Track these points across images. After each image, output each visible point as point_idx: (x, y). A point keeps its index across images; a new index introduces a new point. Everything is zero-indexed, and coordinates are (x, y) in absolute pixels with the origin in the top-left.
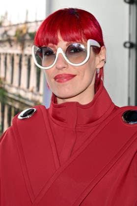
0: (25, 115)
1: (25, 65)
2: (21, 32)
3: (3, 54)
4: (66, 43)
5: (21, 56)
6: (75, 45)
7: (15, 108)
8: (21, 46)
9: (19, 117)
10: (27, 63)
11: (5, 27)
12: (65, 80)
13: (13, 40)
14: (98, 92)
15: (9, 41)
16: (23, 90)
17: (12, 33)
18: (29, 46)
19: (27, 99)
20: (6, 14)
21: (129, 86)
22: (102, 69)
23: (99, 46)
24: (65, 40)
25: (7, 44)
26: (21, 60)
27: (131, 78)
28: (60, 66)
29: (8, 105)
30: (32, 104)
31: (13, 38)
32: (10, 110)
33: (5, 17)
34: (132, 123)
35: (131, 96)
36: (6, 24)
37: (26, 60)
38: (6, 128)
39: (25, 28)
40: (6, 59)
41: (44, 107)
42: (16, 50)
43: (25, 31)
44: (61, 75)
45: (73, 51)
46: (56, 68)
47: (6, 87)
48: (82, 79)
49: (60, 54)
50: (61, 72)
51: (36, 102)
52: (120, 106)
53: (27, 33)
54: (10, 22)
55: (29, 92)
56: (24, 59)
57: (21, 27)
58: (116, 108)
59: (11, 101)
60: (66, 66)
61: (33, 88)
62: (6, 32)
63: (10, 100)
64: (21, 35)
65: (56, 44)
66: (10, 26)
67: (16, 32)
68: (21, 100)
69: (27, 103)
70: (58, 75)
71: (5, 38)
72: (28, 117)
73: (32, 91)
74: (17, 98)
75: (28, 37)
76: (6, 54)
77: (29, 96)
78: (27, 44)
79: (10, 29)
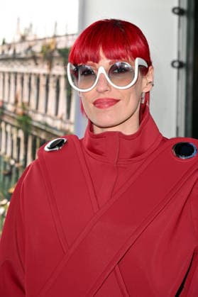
0: (52, 146)
1: (53, 87)
2: (49, 47)
3: (27, 74)
4: (108, 61)
5: (48, 77)
6: (118, 64)
7: (40, 139)
8: (48, 64)
9: (46, 149)
10: (55, 85)
11: (29, 41)
12: (106, 106)
13: (39, 58)
14: (143, 122)
15: (34, 58)
16: (50, 117)
17: (38, 49)
18: (58, 64)
19: (55, 129)
20: (31, 26)
21: (177, 113)
22: (148, 93)
23: (147, 66)
24: (108, 57)
25: (32, 62)
26: (48, 82)
27: (180, 101)
28: (102, 89)
29: (32, 135)
30: (61, 134)
31: (38, 55)
32: (34, 142)
33: (29, 30)
34: (184, 158)
35: (179, 125)
36: (30, 38)
37: (54, 81)
38: (30, 162)
39: (53, 43)
40: (30, 79)
41: (76, 137)
42: (42, 69)
43: (53, 47)
44: (102, 99)
45: (116, 71)
46: (97, 91)
47: (31, 113)
48: (127, 104)
49: (102, 74)
50: (102, 96)
51: (66, 132)
52: (169, 137)
53: (56, 48)
54: (35, 35)
55: (57, 120)
56: (52, 80)
57: (48, 41)
58: (165, 140)
59: (36, 131)
60: (108, 89)
61: (63, 115)
62: (30, 48)
63: (34, 129)
64: (49, 51)
65: (97, 62)
66: (36, 40)
67: (43, 47)
68: (48, 130)
69: (55, 132)
70: (99, 100)
71: (30, 54)
72: (57, 149)
73: (61, 119)
74: (43, 127)
75: (56, 54)
76: (31, 74)
77: (58, 124)
78: (55, 62)
79: (35, 45)
